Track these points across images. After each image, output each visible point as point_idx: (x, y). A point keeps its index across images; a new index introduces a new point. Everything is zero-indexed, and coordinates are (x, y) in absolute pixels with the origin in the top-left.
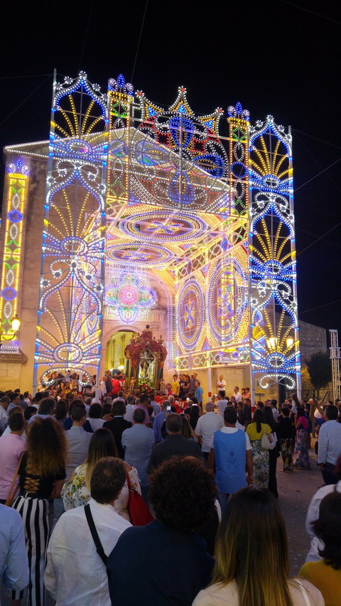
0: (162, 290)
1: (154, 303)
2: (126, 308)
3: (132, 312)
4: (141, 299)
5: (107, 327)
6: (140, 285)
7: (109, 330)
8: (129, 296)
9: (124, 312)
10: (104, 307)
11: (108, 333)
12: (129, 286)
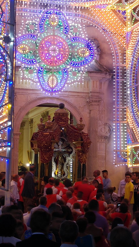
0: (105, 41)
1: (93, 62)
2: (49, 71)
3: (59, 76)
4: (72, 56)
5: (20, 100)
6: (71, 35)
7: (23, 104)
8: (54, 51)
9: (47, 77)
10: (15, 68)
11: (22, 109)
12: (54, 35)
